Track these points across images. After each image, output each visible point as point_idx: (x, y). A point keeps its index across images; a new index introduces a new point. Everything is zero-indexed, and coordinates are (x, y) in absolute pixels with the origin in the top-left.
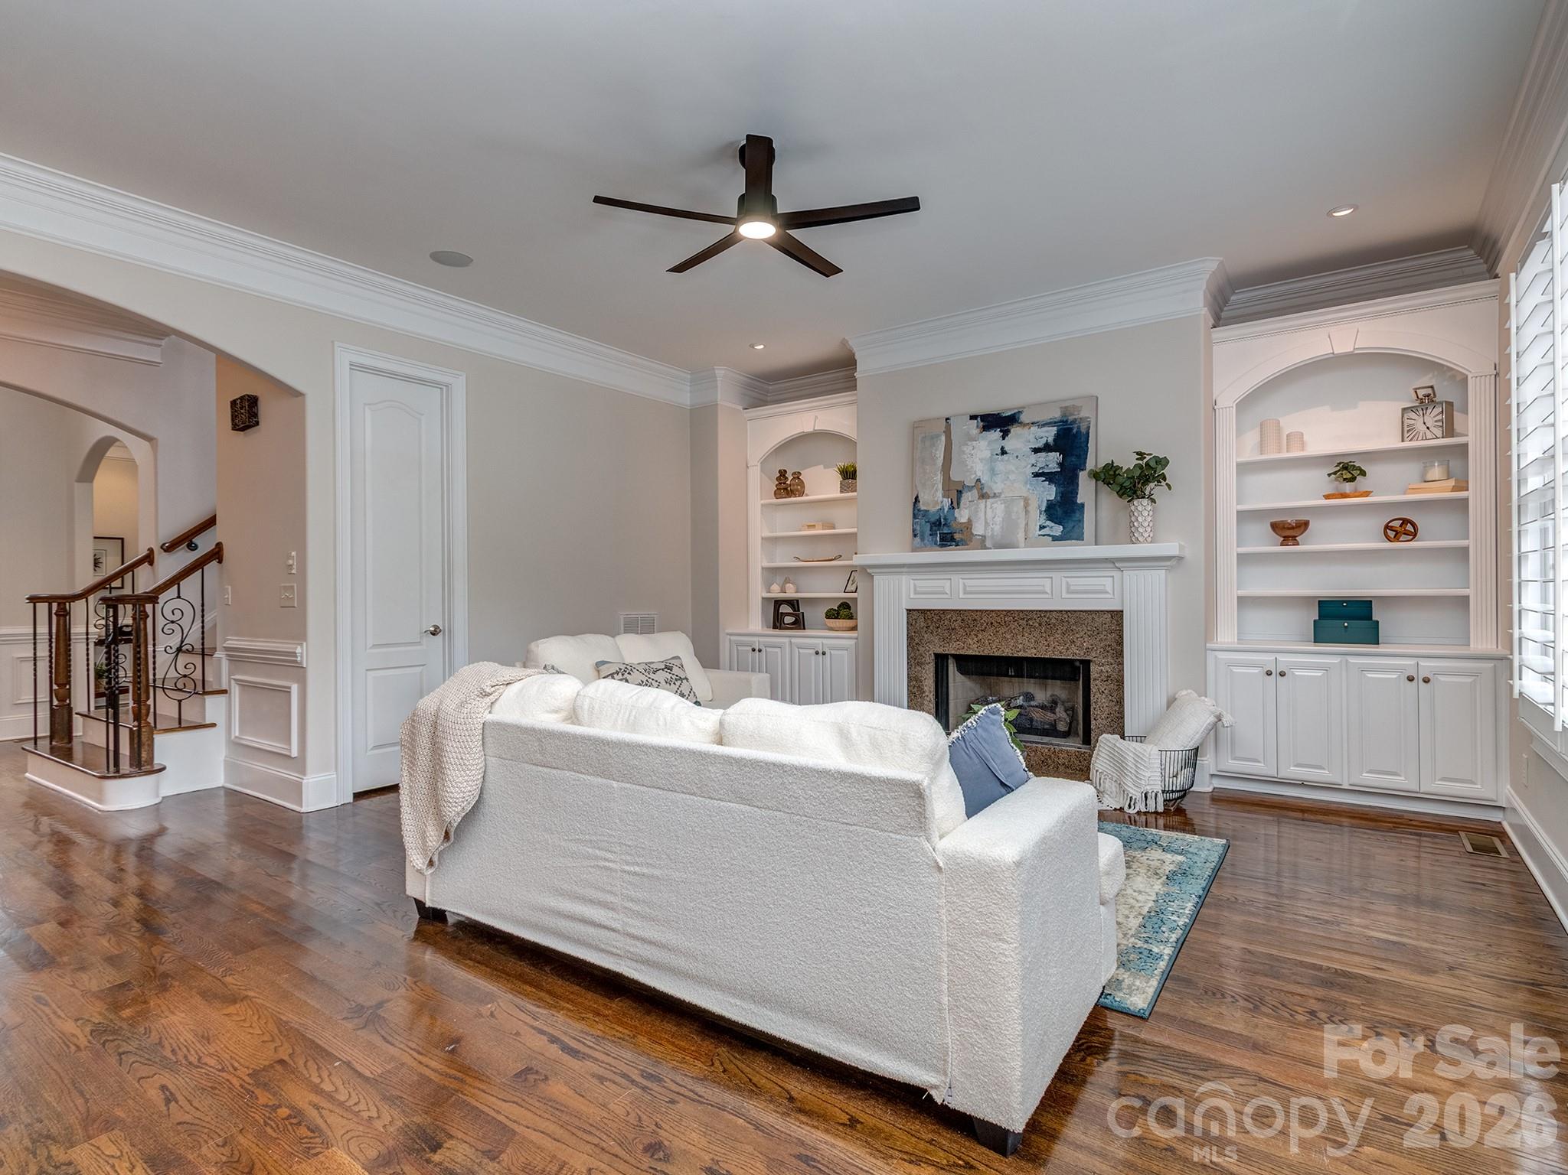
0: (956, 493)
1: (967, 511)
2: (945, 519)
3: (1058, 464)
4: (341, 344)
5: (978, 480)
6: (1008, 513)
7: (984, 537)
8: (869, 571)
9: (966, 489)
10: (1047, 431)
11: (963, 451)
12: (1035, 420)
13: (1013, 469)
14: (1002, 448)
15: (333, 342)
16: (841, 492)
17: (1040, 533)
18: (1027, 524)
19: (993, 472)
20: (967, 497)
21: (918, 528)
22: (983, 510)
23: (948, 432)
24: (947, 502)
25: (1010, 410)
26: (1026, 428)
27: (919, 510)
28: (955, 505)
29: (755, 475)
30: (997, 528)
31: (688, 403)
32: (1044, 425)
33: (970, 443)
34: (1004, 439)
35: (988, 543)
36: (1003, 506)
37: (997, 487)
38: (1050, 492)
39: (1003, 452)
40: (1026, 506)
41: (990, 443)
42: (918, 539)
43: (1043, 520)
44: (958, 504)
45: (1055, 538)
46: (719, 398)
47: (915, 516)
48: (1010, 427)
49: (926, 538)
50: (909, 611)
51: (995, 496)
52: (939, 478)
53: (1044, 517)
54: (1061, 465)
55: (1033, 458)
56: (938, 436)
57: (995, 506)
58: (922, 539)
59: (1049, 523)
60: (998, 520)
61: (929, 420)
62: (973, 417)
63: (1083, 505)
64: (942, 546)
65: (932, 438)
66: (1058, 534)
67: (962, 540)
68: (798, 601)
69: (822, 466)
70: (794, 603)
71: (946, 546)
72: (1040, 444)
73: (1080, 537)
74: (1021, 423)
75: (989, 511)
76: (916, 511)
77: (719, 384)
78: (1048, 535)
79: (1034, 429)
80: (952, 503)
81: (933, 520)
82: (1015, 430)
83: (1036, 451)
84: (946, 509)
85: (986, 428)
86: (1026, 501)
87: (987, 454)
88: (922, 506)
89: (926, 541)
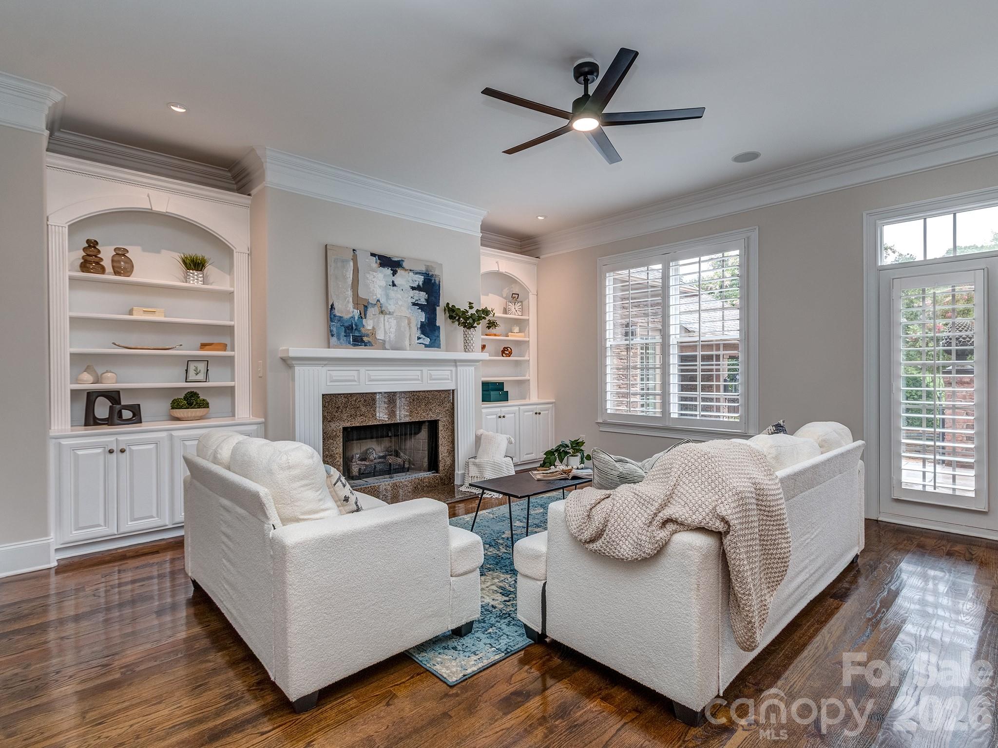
0: (364, 307)
1: (371, 321)
2: (356, 325)
3: (426, 300)
5: (378, 301)
6: (398, 326)
7: (384, 341)
8: (290, 362)
9: (370, 305)
10: (419, 278)
11: (367, 278)
12: (412, 269)
13: (400, 297)
14: (393, 282)
17: (418, 342)
18: (410, 335)
19: (388, 297)
20: (371, 311)
21: (334, 329)
22: (383, 322)
23: (355, 259)
24: (356, 313)
25: (397, 257)
26: (407, 272)
27: (335, 316)
28: (363, 315)
29: (60, 238)
30: (392, 336)
32: (417, 273)
33: (371, 273)
34: (393, 276)
35: (387, 346)
36: (395, 321)
37: (391, 308)
38: (422, 317)
39: (394, 285)
40: (409, 324)
41: (385, 276)
42: (334, 338)
43: (418, 333)
44: (365, 315)
45: (426, 346)
47: (332, 320)
48: (397, 269)
49: (341, 337)
50: (323, 395)
51: (390, 314)
52: (350, 293)
53: (419, 332)
54: (427, 300)
55: (412, 293)
56: (347, 261)
57: (390, 320)
58: (339, 339)
59: (422, 336)
60: (393, 330)
61: (340, 247)
62: (373, 255)
63: (439, 327)
64: (355, 345)
65: (343, 261)
66: (428, 343)
67: (369, 342)
68: (118, 392)
70: (113, 396)
71: (358, 345)
72: (415, 285)
73: (439, 347)
74: (403, 268)
75: (387, 323)
76: (333, 316)
77: (46, 109)
78: (423, 344)
79: (411, 274)
80: (360, 314)
81: (346, 324)
82: (400, 272)
83: (413, 288)
84: (356, 318)
85: (382, 265)
86: (409, 319)
87: (383, 283)
88: (337, 313)
89: (341, 341)
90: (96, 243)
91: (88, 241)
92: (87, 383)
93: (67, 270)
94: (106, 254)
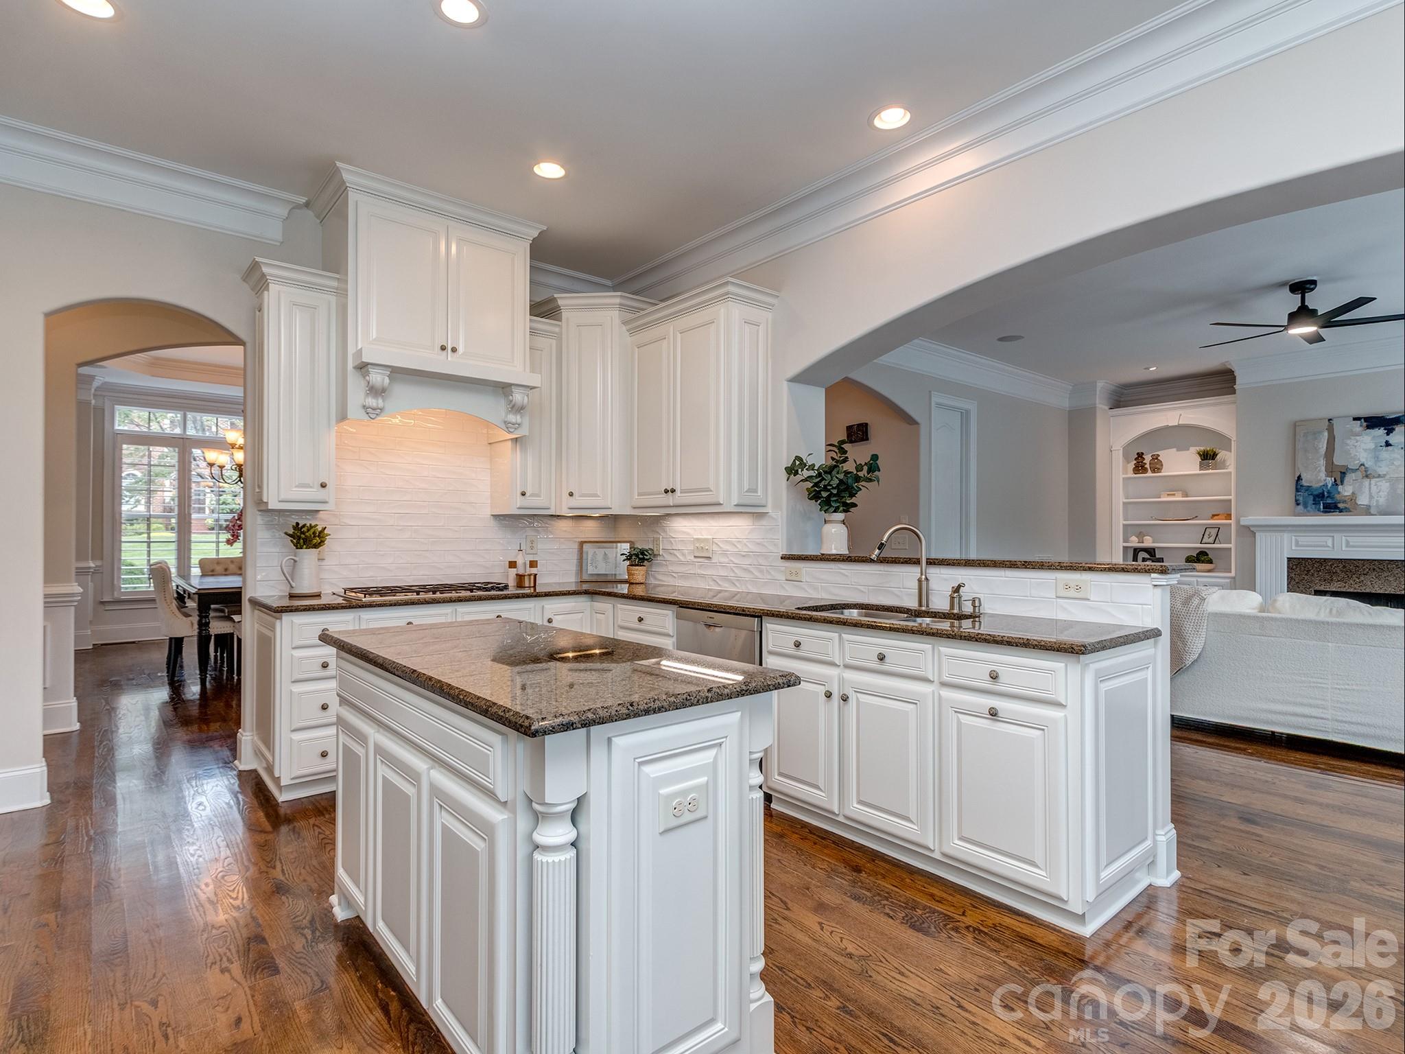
0: (1340, 474)
1: (1351, 487)
2: (1329, 493)
4: (936, 393)
5: (1362, 465)
6: (1391, 489)
7: (1369, 507)
8: (1252, 529)
9: (1349, 471)
11: (1347, 444)
13: (1396, 457)
14: (1387, 442)
15: (930, 392)
16: (1201, 470)
19: (1377, 459)
20: (1351, 477)
21: (1301, 499)
22: (1367, 486)
23: (1331, 429)
24: (1330, 480)
27: (1301, 486)
28: (1338, 482)
29: (1118, 456)
30: (1381, 500)
31: (1067, 406)
33: (1353, 437)
34: (1388, 435)
35: (1373, 512)
36: (1386, 485)
37: (1381, 470)
39: (1387, 444)
41: (1374, 437)
42: (1300, 507)
44: (1342, 482)
46: (1097, 402)
47: (1297, 490)
48: (1394, 427)
49: (1309, 505)
50: (1289, 558)
51: (1379, 476)
52: (1322, 463)
56: (1320, 432)
57: (1379, 483)
58: (1305, 507)
60: (1382, 494)
61: (1311, 420)
62: (1357, 419)
64: (1325, 512)
65: (1314, 434)
67: (1346, 508)
68: (1154, 549)
69: (1175, 449)
70: (1151, 552)
71: (1329, 512)
75: (1373, 487)
76: (1299, 487)
77: (1098, 393)
80: (1336, 481)
81: (1316, 493)
84: (1330, 485)
85: (1369, 427)
87: (1371, 446)
88: (1304, 483)
89: (1309, 508)
90: (1143, 454)
91: (1138, 454)
92: (1134, 542)
93: (1121, 473)
94: (1148, 459)
